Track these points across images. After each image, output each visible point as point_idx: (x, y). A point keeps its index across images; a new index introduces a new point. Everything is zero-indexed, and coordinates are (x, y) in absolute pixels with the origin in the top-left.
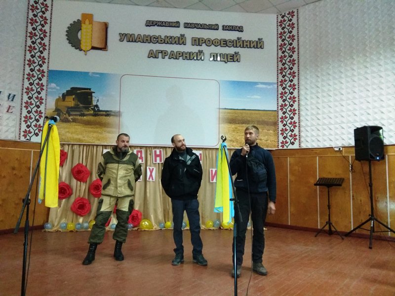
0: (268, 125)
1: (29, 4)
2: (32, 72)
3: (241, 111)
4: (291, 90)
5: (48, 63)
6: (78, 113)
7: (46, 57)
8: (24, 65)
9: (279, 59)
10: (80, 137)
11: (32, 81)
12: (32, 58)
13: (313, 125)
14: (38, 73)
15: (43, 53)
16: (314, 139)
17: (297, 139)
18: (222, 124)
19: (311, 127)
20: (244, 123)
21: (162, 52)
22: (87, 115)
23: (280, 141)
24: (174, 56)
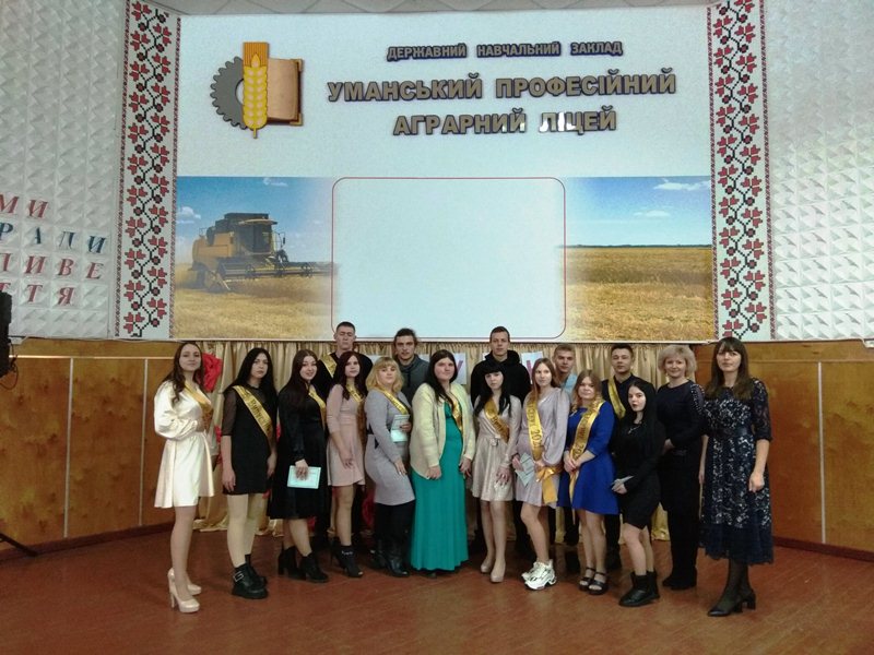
0: (688, 283)
1: (127, 31)
2: (138, 184)
3: (621, 251)
4: (749, 195)
5: (175, 160)
6: (243, 271)
7: (169, 148)
8: (122, 170)
9: (716, 118)
10: (248, 324)
11: (141, 206)
12: (139, 152)
13: (807, 283)
14: (154, 186)
15: (162, 139)
16: (808, 317)
17: (766, 317)
18: (571, 284)
19: (803, 288)
20: (626, 280)
21: (425, 119)
22: (261, 275)
23: (723, 321)
24: (454, 128)
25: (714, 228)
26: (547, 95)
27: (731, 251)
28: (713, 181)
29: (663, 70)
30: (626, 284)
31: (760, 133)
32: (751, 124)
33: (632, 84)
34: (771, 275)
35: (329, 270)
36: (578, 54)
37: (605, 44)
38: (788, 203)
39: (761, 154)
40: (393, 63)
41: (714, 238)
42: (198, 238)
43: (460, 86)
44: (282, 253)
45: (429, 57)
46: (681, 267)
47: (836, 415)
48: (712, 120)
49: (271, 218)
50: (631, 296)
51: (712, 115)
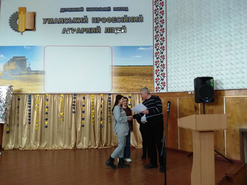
0: (147, 76)
4: (162, 51)
6: (18, 73)
16: (175, 85)
17: (165, 86)
18: (114, 76)
19: (174, 77)
20: (129, 76)
21: (71, 28)
22: (23, 74)
23: (155, 87)
24: (80, 31)
25: (154, 61)
26: (107, 22)
27: (158, 67)
28: (153, 47)
29: (140, 15)
30: (129, 77)
31: (165, 33)
32: (163, 30)
33: (131, 19)
34: (167, 74)
35: (43, 73)
36: (115, 10)
37: (123, 8)
38: (171, 53)
39: (165, 39)
40: (62, 13)
41: (154, 63)
42: (5, 64)
43: (81, 20)
44: (29, 68)
45: (72, 11)
46: (144, 71)
47: (182, 113)
48: (153, 29)
49: (26, 58)
50: (130, 80)
51: (153, 28)
